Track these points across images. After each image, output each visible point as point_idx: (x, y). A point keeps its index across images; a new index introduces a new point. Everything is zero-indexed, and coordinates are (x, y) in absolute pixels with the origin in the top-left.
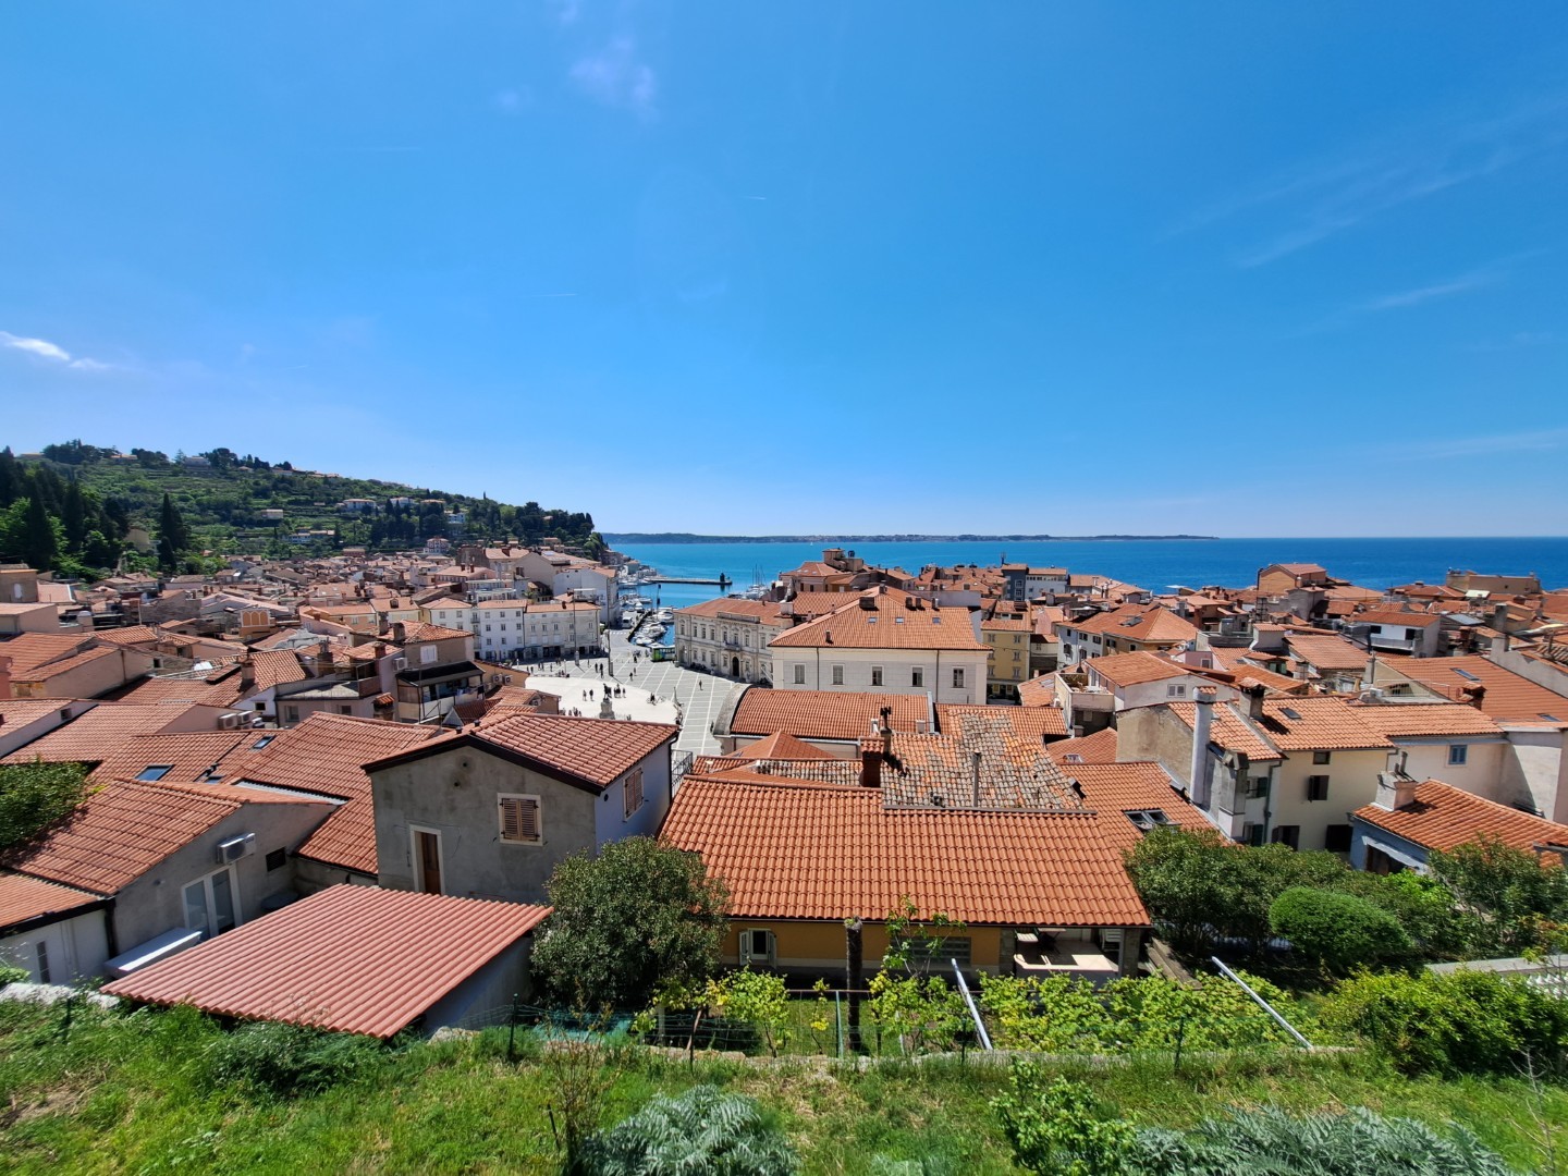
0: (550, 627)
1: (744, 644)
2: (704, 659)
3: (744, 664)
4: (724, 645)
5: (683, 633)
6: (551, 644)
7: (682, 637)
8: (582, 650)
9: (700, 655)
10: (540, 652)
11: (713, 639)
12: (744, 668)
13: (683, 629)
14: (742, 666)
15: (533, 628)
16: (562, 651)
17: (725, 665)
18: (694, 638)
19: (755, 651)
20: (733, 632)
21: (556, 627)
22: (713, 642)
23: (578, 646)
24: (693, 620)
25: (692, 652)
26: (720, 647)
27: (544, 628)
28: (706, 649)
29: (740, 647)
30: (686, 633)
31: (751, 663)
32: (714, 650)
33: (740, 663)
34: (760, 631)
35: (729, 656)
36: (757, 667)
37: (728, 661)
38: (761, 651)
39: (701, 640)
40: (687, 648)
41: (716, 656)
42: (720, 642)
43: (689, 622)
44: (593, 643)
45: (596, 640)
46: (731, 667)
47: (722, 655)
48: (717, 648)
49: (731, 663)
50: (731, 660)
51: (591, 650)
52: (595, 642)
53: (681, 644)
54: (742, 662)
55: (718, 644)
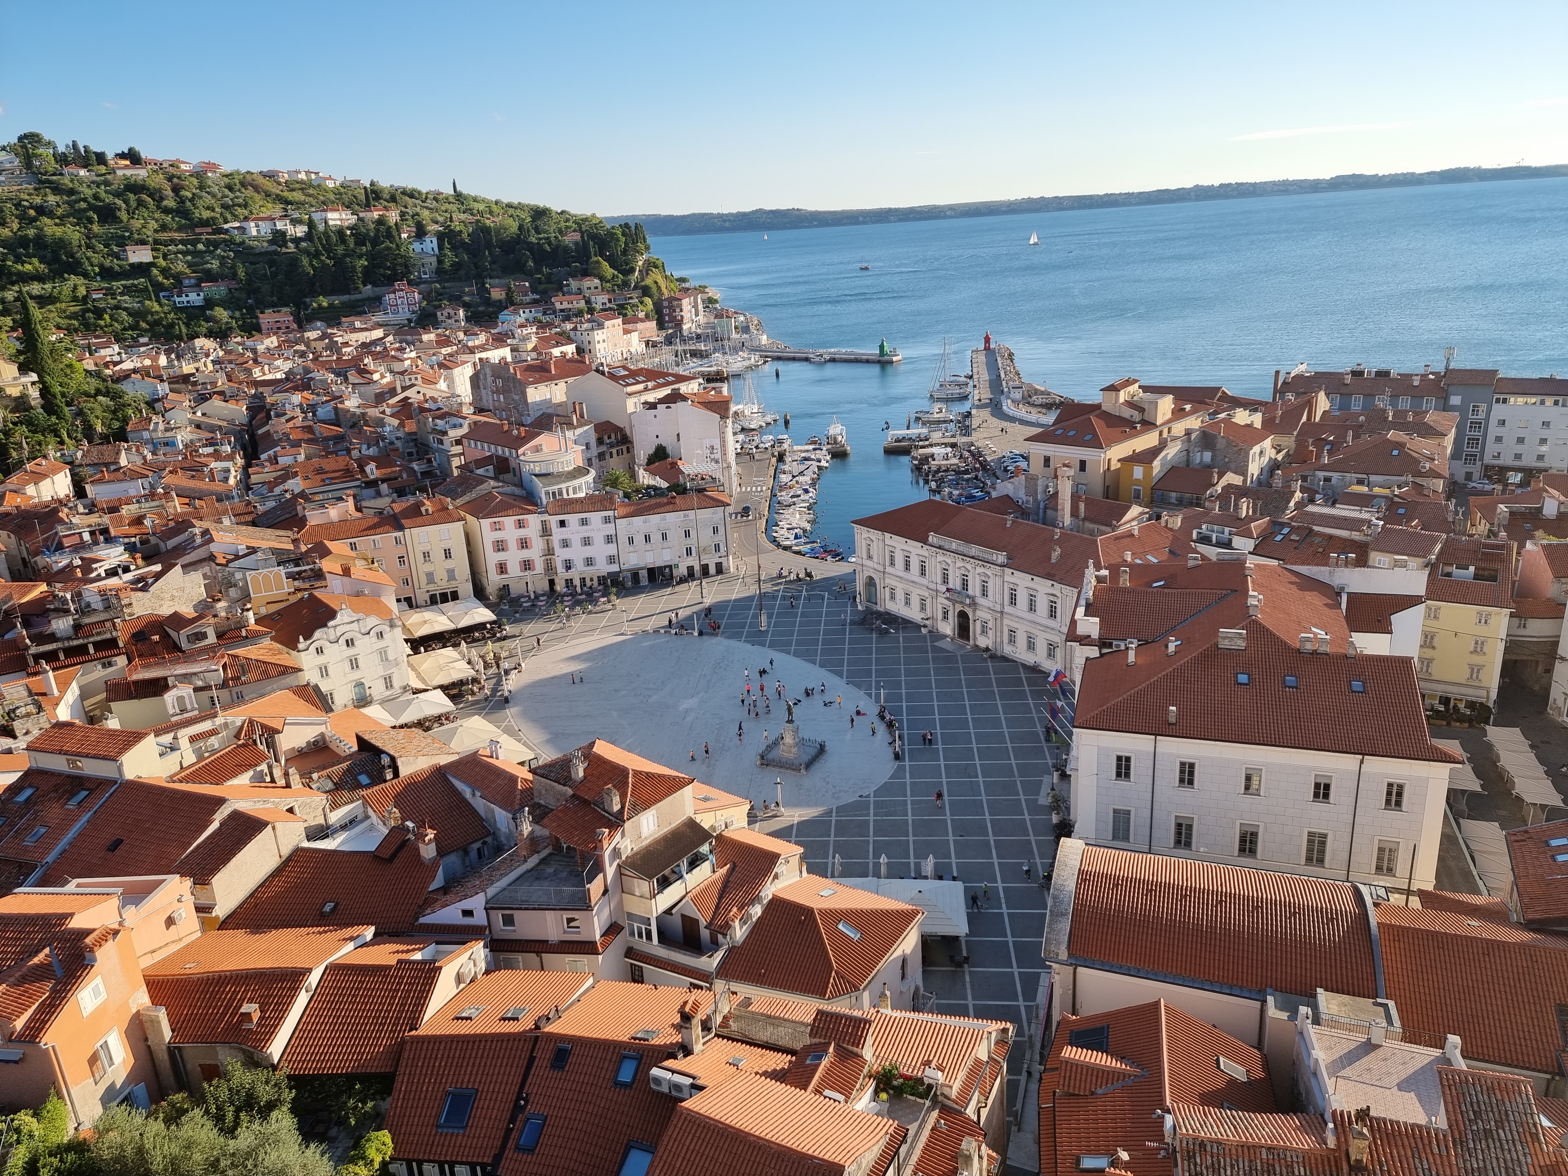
1: (978, 592)
4: (942, 589)
5: (870, 558)
6: (659, 563)
7: (869, 563)
10: (643, 576)
12: (979, 630)
13: (869, 551)
14: (975, 628)
15: (631, 541)
16: (675, 573)
17: (945, 617)
18: (890, 569)
19: (998, 608)
20: (958, 574)
21: (664, 537)
22: (924, 581)
23: (697, 564)
24: (888, 541)
25: (887, 589)
26: (937, 591)
27: (647, 539)
28: (911, 589)
29: (973, 598)
30: (875, 559)
31: (990, 624)
32: (926, 594)
33: (971, 622)
34: (1007, 578)
35: (951, 608)
36: (1002, 632)
37: (950, 614)
38: (1008, 609)
39: (902, 574)
40: (877, 582)
41: (928, 603)
42: (937, 584)
43: (881, 543)
44: (721, 557)
45: (725, 554)
46: (954, 625)
47: (939, 605)
48: (930, 591)
49: (956, 618)
50: (956, 614)
51: (718, 568)
52: (724, 557)
53: (867, 574)
54: (975, 621)
55: (932, 586)
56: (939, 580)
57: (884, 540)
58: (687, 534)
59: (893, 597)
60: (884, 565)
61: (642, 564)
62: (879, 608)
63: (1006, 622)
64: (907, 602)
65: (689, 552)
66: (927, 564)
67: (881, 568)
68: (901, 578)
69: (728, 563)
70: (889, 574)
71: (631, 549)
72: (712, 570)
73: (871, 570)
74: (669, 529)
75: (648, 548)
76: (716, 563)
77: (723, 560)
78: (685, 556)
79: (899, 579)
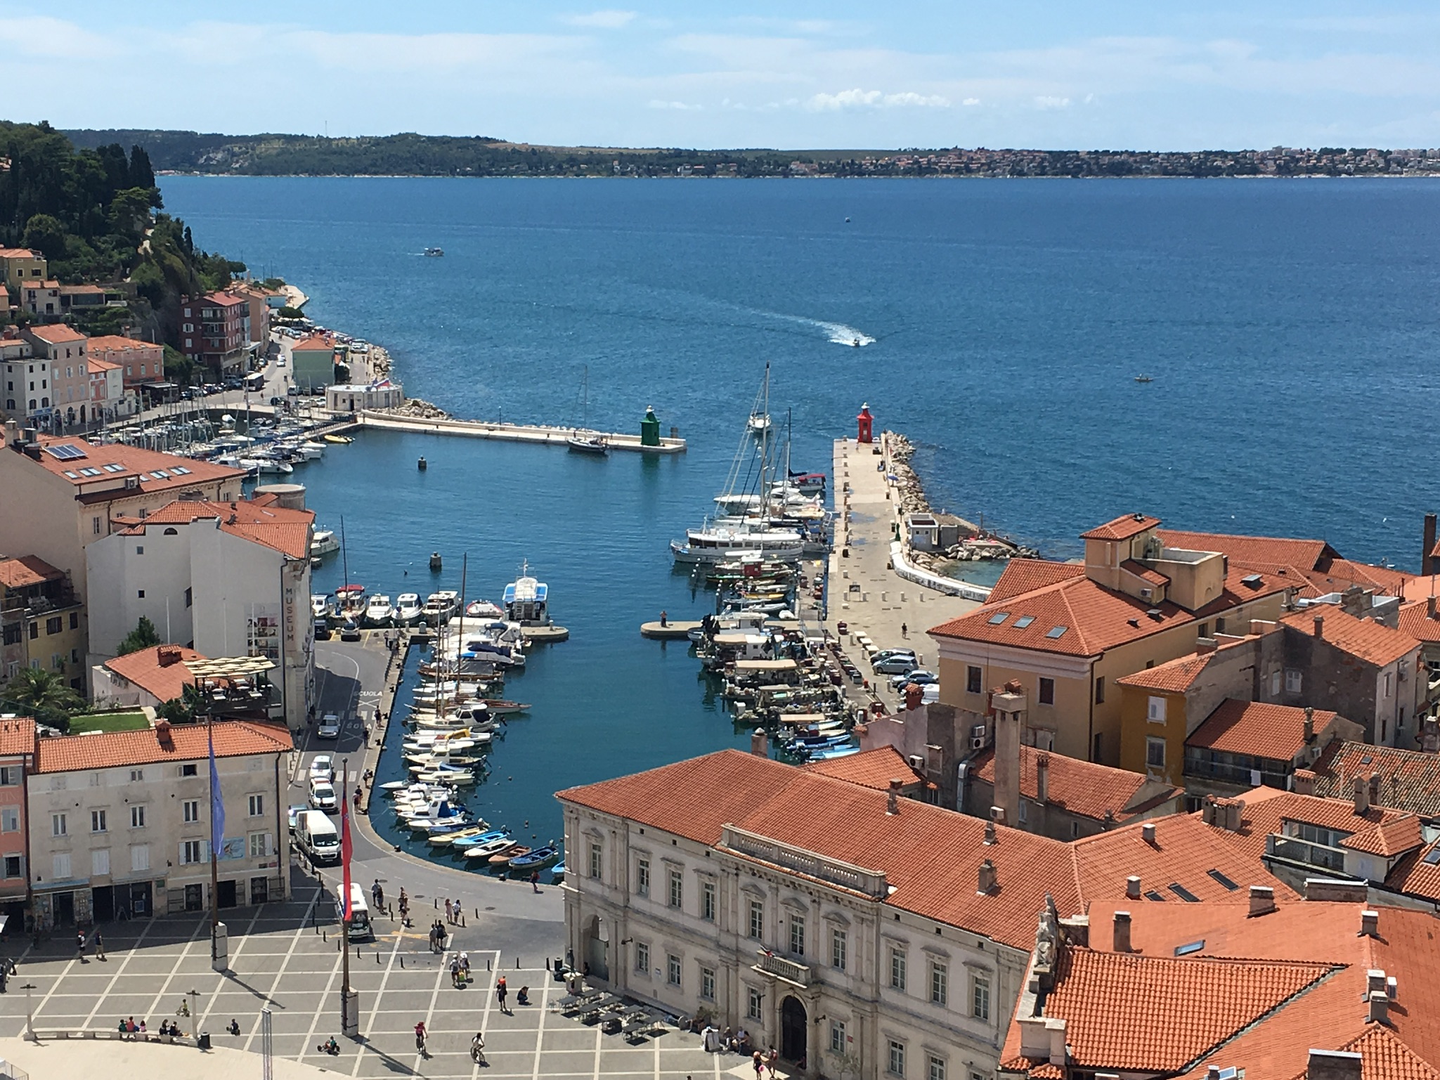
0: (119, 819)
1: (824, 957)
2: (674, 978)
3: (825, 1026)
4: (750, 946)
5: (595, 875)
6: (121, 877)
7: (594, 887)
8: (226, 892)
9: (658, 960)
10: (84, 907)
11: (708, 914)
12: (825, 1041)
13: (595, 861)
14: (818, 1036)
15: (61, 825)
16: (159, 902)
17: (753, 1014)
18: (636, 902)
19: (867, 992)
20: (782, 915)
21: (138, 818)
22: (710, 930)
23: (214, 886)
24: (637, 841)
25: (631, 947)
26: (738, 952)
27: (99, 820)
28: (681, 946)
29: (814, 968)
30: (606, 879)
31: (850, 1030)
32: (714, 957)
33: (809, 1021)
34: (886, 927)
35: (768, 991)
36: (874, 1046)
37: (766, 1004)
38: (889, 996)
39: (663, 912)
40: (611, 928)
41: (719, 979)
42: (738, 935)
43: (620, 846)
44: (264, 866)
45: (275, 858)
46: (775, 1030)
47: (741, 984)
48: (723, 953)
49: (777, 1015)
50: (778, 1005)
51: (257, 891)
52: (273, 865)
53: (587, 911)
54: (817, 1021)
55: (728, 940)
56: (741, 925)
57: (627, 838)
58: (191, 811)
59: (642, 965)
60: (626, 893)
61: (81, 877)
62: (613, 987)
63: (884, 1023)
65: (192, 852)
66: (717, 893)
67: (619, 899)
68: (661, 921)
69: (281, 879)
70: (638, 912)
71: (60, 843)
72: (243, 894)
73: (598, 903)
74: (148, 800)
75: (100, 840)
76: (253, 880)
77: (270, 872)
78: (183, 862)
79: (656, 924)
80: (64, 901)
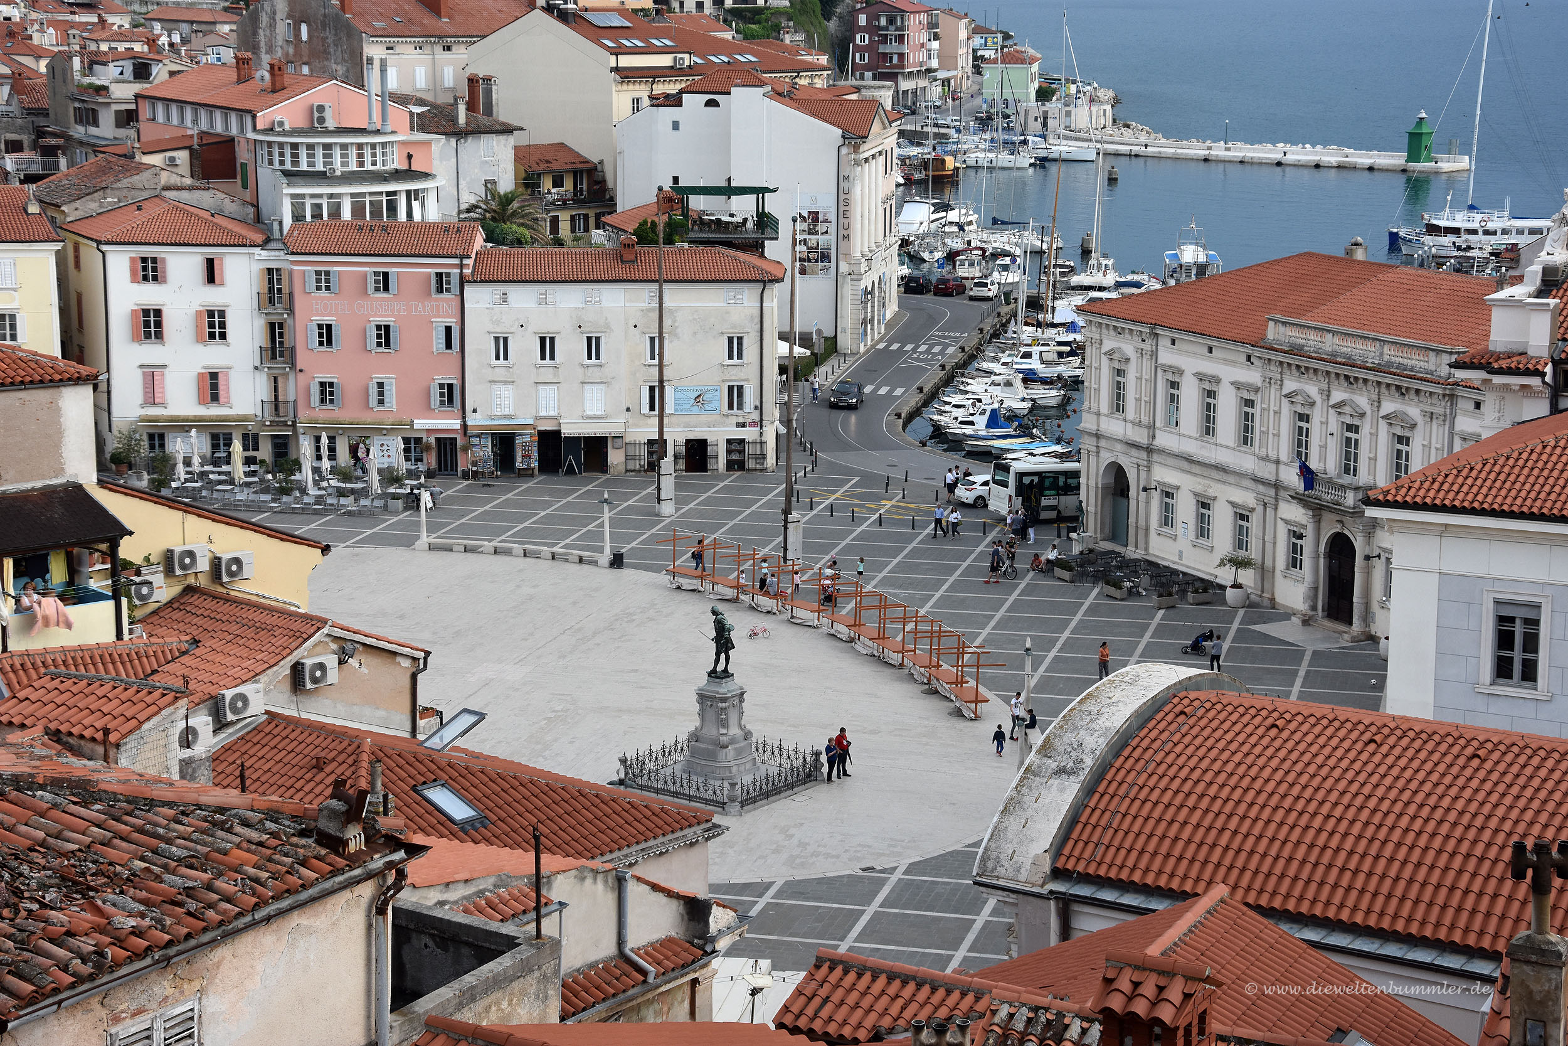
0: (570, 348)
1: (1383, 475)
2: (1204, 533)
3: (1379, 569)
4: (1292, 477)
5: (1118, 406)
6: (571, 420)
7: (1115, 426)
8: (694, 452)
9: (1185, 510)
10: (527, 452)
11: (1246, 437)
12: (1378, 589)
13: (1118, 391)
14: (1370, 584)
15: (502, 346)
16: (615, 457)
17: (1295, 563)
18: (1163, 440)
20: (1334, 425)
21: (593, 347)
22: (1247, 462)
23: (676, 436)
24: (1167, 356)
25: (1156, 496)
26: (1277, 486)
27: (547, 346)
28: (1213, 489)
30: (1130, 413)
32: (1251, 497)
33: (1359, 564)
34: (1463, 423)
35: (1309, 533)
37: (1307, 544)
39: (1194, 448)
40: (1131, 475)
41: (1254, 523)
42: (1277, 462)
43: (1147, 364)
44: (743, 425)
45: (755, 416)
46: (1316, 581)
47: (1280, 524)
48: (1261, 488)
49: (1322, 561)
50: (1322, 549)
51: (735, 457)
52: (753, 424)
53: (1107, 458)
54: (1368, 558)
55: (1267, 472)
56: (1284, 449)
57: (1154, 354)
58: (657, 347)
59: (1167, 520)
60: (1152, 427)
61: (525, 416)
62: (1132, 552)
64: (1203, 530)
65: (657, 399)
66: (1257, 411)
67: (1142, 438)
68: (1190, 460)
69: (762, 443)
70: (1161, 451)
71: (500, 374)
72: (716, 457)
73: (1119, 447)
74: (608, 328)
75: (547, 375)
76: (729, 441)
77: (749, 434)
78: (645, 409)
79: (1185, 465)
80: (504, 442)
